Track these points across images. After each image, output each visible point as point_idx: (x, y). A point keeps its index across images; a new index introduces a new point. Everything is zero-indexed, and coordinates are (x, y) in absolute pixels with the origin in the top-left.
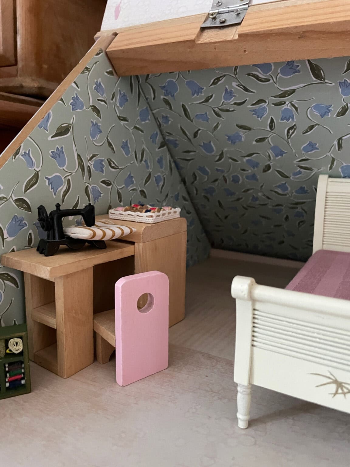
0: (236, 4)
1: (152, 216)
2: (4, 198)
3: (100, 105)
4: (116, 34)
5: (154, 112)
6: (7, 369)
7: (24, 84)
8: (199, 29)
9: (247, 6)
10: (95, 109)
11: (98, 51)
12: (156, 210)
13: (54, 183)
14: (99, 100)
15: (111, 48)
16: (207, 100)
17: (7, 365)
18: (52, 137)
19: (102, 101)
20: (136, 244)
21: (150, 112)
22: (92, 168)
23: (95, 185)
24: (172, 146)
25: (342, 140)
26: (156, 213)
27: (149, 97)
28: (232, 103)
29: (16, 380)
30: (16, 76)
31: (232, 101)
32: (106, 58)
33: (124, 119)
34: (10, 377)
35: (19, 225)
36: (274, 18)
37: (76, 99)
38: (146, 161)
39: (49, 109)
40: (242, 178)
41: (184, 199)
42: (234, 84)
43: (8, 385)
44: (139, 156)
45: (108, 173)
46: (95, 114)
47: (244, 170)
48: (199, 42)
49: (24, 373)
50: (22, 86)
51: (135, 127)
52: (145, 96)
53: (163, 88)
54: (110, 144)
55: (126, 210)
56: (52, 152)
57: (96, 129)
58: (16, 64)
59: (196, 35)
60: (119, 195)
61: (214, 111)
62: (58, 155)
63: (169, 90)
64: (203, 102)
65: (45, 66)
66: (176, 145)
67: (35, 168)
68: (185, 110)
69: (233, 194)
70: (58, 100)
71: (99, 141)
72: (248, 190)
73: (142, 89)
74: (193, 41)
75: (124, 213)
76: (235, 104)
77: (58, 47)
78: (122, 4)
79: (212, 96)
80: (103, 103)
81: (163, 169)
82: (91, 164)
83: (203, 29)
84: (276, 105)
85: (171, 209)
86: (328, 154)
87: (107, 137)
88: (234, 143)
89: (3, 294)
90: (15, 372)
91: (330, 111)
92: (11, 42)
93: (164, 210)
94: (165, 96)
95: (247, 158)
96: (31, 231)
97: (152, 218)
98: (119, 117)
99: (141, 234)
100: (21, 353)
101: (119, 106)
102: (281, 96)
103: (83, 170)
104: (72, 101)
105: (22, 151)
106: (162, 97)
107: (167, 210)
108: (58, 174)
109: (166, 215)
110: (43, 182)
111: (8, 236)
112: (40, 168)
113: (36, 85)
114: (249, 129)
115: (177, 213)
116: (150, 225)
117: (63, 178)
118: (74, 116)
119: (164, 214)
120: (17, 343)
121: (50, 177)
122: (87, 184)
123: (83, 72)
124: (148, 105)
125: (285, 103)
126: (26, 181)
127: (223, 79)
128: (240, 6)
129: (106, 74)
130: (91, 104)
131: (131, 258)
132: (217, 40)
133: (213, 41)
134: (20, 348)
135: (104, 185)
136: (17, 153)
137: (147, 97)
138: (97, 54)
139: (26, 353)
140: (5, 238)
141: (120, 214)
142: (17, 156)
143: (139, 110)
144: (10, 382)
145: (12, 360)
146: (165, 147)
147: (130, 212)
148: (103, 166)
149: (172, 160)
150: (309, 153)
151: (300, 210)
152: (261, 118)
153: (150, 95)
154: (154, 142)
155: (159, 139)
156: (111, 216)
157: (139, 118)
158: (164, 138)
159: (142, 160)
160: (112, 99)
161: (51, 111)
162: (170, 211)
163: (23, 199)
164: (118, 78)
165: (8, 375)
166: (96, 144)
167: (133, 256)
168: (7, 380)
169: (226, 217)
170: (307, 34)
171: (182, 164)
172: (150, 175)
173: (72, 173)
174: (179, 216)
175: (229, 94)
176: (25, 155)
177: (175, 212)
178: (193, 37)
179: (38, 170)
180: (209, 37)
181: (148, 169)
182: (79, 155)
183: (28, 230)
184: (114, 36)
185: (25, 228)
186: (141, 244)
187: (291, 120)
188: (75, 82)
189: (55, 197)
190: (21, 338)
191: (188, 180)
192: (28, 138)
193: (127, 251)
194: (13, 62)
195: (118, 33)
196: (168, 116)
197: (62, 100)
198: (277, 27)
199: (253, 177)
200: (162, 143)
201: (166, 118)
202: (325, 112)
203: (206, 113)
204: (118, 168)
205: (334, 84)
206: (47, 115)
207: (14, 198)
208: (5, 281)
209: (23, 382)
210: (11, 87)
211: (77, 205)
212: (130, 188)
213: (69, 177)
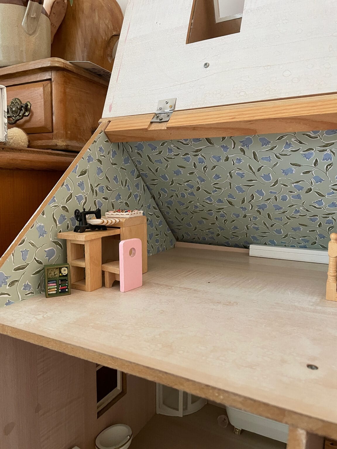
0: (168, 109)
1: (128, 214)
2: (57, 206)
3: (102, 158)
4: (110, 121)
5: (132, 158)
6: (60, 283)
7: (58, 144)
8: (150, 123)
9: (172, 111)
10: (99, 161)
11: (100, 132)
12: (130, 211)
13: (79, 199)
14: (101, 156)
15: (107, 129)
16: (160, 153)
17: (60, 281)
18: (78, 176)
19: (102, 156)
20: (121, 228)
21: (130, 159)
22: (98, 191)
23: (99, 199)
24: (144, 177)
25: (231, 173)
26: (130, 213)
27: (129, 151)
28: (173, 155)
29: (64, 289)
30: (52, 139)
31: (172, 154)
32: (104, 134)
33: (115, 164)
34: (61, 287)
35: (63, 219)
36: (182, 120)
37: (89, 157)
38: (128, 186)
39: (77, 163)
40: (187, 195)
41: (154, 208)
42: (172, 146)
43: (60, 291)
44: (124, 184)
45: (106, 193)
46: (99, 163)
47: (186, 190)
48: (150, 129)
49: (67, 286)
50: (56, 145)
51: (121, 168)
52: (127, 151)
53: (136, 147)
54: (107, 178)
55: (114, 212)
56: (78, 184)
57: (100, 171)
58: (53, 132)
59: (148, 126)
60: (113, 204)
61: (164, 158)
62: (81, 185)
63: (140, 147)
64: (158, 154)
65: (69, 132)
66: (146, 176)
67: (70, 191)
68: (149, 158)
69: (183, 204)
70: (81, 158)
71: (102, 176)
72: (191, 202)
73: (124, 146)
74: (147, 129)
75: (114, 213)
76: (174, 155)
77: (76, 120)
78: (113, 104)
79: (162, 151)
80: (103, 157)
81: (139, 190)
82: (97, 189)
83: (152, 123)
84: (195, 156)
85: (138, 211)
86: (227, 180)
87: (106, 175)
88: (178, 175)
89: (56, 252)
90: (63, 285)
91: (221, 159)
92: (50, 119)
93: (134, 211)
94: (137, 150)
95: (186, 183)
96: (68, 222)
97: (129, 215)
98: (112, 163)
99: (123, 223)
100: (66, 275)
101: (112, 157)
102: (196, 152)
103: (93, 192)
104: (88, 158)
105: (65, 184)
106: (136, 151)
107: (136, 211)
108: (81, 194)
109: (136, 214)
110: (74, 198)
111: (58, 224)
112: (73, 192)
113: (64, 144)
114: (184, 168)
115: (141, 213)
116: (128, 219)
117: (83, 196)
118: (89, 165)
119: (134, 214)
120: (65, 270)
121: (77, 196)
122: (95, 199)
123: (93, 143)
124: (128, 155)
125: (198, 155)
126: (66, 198)
127: (166, 143)
128: (170, 111)
129: (104, 142)
130: (97, 159)
131: (119, 235)
132: (158, 129)
133: (156, 129)
134: (66, 272)
135: (104, 200)
136: (63, 185)
137: (128, 151)
138: (100, 133)
139: (69, 275)
140: (57, 224)
141: (112, 214)
142: (63, 186)
143: (123, 158)
144: (61, 289)
145: (62, 278)
146: (140, 177)
147: (117, 213)
148: (104, 190)
149: (145, 185)
150: (217, 180)
151: (222, 213)
152: (189, 162)
153: (130, 150)
154: (133, 175)
155: (136, 173)
156: (107, 216)
157: (123, 163)
158: (139, 173)
159: (126, 185)
160: (108, 155)
161: (78, 164)
162: (138, 212)
163: (65, 206)
164: (111, 143)
165: (60, 286)
166: (100, 178)
167: (120, 234)
168: (60, 288)
169: (182, 220)
170: (196, 128)
171: (151, 187)
172: (131, 193)
173: (88, 194)
174: (142, 215)
175: (170, 150)
176: (66, 185)
177: (140, 213)
178: (146, 127)
179: (72, 192)
180: (154, 127)
181: (130, 190)
182: (91, 185)
183: (67, 221)
184: (109, 123)
185: (66, 220)
186: (124, 228)
187: (203, 163)
188: (89, 149)
189: (79, 205)
190: (67, 267)
191: (157, 196)
192: (68, 177)
193: (116, 232)
194: (51, 131)
195: (110, 120)
196: (140, 160)
197: (83, 158)
198: (183, 125)
199: (192, 194)
200: (138, 175)
201: (140, 162)
202: (219, 160)
203: (160, 160)
204: (112, 191)
205: (218, 147)
206: (76, 166)
207: (61, 206)
208: (57, 245)
209: (67, 290)
210: (50, 145)
211: (90, 209)
212: (119, 201)
213: (86, 196)
